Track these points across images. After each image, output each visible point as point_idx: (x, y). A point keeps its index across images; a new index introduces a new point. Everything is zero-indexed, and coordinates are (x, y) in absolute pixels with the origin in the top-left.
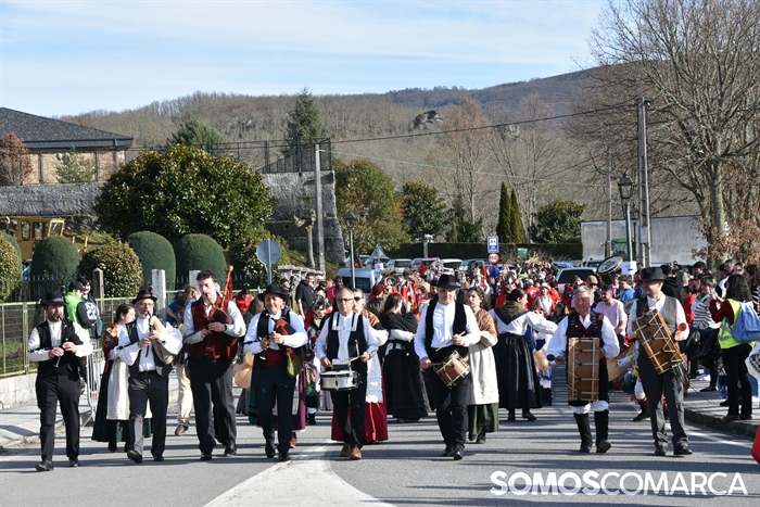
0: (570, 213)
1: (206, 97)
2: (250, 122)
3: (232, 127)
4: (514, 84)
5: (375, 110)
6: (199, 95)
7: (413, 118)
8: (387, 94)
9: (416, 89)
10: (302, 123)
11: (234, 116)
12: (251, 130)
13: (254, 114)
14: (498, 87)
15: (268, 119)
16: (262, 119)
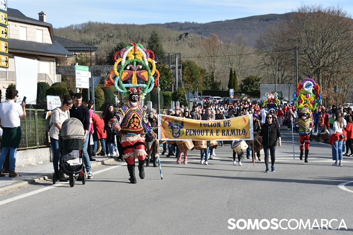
0: (256, 80)
1: (93, 23)
2: (111, 35)
3: (104, 37)
4: (218, 22)
5: (163, 31)
6: (90, 23)
7: (179, 36)
8: (165, 24)
9: (177, 22)
10: (153, 42)
11: (105, 32)
12: (112, 38)
13: (113, 32)
14: (211, 23)
15: (119, 34)
16: (117, 34)
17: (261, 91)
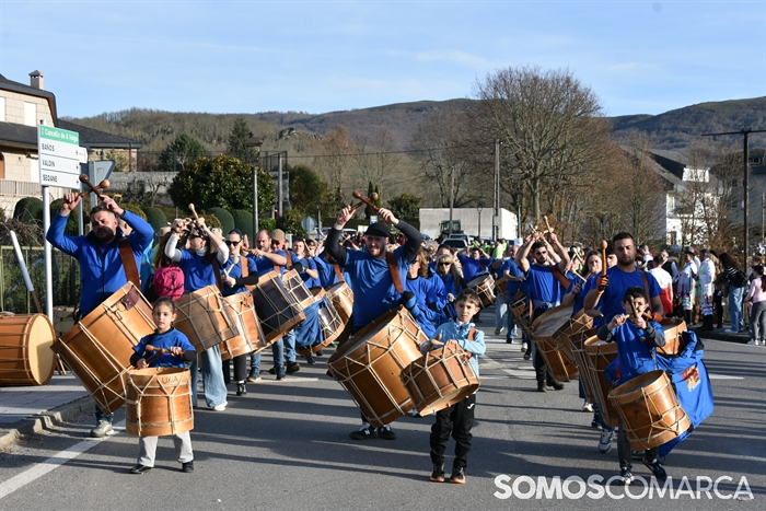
0: (412, 202)
1: (139, 111)
2: (169, 129)
3: (158, 132)
5: (253, 125)
6: (135, 110)
7: (278, 132)
8: (256, 114)
9: (275, 112)
11: (159, 124)
12: (170, 135)
13: (172, 124)
14: (330, 113)
15: (182, 128)
16: (178, 128)
17: (421, 220)
